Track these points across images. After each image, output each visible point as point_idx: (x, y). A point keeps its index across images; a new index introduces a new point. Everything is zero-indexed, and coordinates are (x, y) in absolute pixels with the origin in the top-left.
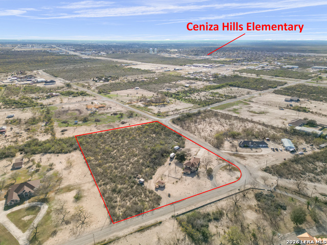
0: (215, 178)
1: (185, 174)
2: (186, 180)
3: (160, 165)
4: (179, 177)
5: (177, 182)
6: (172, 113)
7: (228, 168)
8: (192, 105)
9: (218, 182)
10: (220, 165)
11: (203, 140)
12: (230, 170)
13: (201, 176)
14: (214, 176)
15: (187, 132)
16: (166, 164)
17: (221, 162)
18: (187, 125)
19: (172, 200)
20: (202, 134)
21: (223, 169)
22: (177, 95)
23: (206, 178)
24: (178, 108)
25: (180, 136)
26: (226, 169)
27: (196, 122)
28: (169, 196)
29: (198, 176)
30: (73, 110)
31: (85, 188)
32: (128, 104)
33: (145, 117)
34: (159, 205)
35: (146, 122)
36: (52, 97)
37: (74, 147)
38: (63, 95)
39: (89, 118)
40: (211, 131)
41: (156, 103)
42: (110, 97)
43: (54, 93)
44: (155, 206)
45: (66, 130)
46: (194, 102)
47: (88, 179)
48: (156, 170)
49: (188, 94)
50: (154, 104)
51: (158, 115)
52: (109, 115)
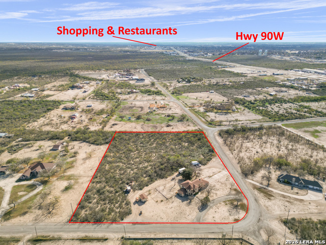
0: (208, 211)
1: (178, 195)
2: (172, 202)
3: (162, 177)
4: (168, 196)
5: (162, 201)
6: (228, 123)
7: (235, 203)
8: (261, 117)
9: (206, 217)
10: (229, 196)
11: (235, 162)
12: (236, 207)
13: (193, 203)
14: (209, 207)
15: (226, 149)
16: (170, 178)
17: (234, 192)
18: (234, 139)
19: (139, 219)
20: (242, 155)
21: (227, 203)
22: (252, 103)
23: (197, 208)
24: (240, 118)
25: (212, 150)
26: (232, 204)
27: (247, 138)
28: (141, 214)
29: (190, 202)
30: (138, 107)
31: (80, 181)
32: (190, 107)
33: (195, 124)
34: (122, 220)
35: (192, 128)
36: (132, 93)
37: (107, 141)
38: (142, 92)
39: (142, 117)
40: (257, 152)
41: (220, 110)
42: (178, 99)
43: (134, 91)
44: (118, 219)
45: (116, 124)
46: (266, 114)
47: (92, 173)
48: (154, 182)
49: (267, 104)
50: (215, 111)
51: (210, 124)
52: (163, 116)
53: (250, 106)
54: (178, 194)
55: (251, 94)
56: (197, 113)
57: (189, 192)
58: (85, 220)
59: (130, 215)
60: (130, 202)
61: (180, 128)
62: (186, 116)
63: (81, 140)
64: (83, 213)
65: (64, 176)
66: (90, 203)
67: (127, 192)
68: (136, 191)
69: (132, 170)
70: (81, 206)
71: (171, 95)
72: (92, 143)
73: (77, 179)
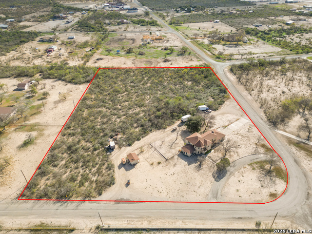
0: (228, 179)
1: (182, 155)
2: (175, 165)
3: (158, 127)
4: (168, 156)
5: (159, 163)
6: (240, 57)
7: (267, 167)
8: (280, 50)
9: (226, 190)
10: (257, 156)
11: (257, 105)
12: (269, 172)
13: (205, 166)
14: (228, 173)
15: (241, 88)
16: (169, 129)
17: (262, 150)
18: (250, 76)
19: (126, 194)
20: (264, 96)
21: (255, 166)
22: (266, 34)
23: (211, 174)
24: (253, 51)
25: (224, 91)
26: (262, 168)
27: (267, 74)
28: (128, 184)
29: (200, 165)
30: (129, 39)
31: (46, 132)
32: (191, 39)
33: (198, 58)
34: (100, 194)
35: (195, 63)
36: (122, 24)
37: (88, 79)
38: (134, 23)
39: (134, 50)
40: (283, 92)
41: (228, 41)
42: (177, 30)
43: (125, 21)
44: (94, 194)
45: (101, 59)
46: (286, 46)
47: (63, 122)
48: (148, 134)
49: (284, 34)
50: (223, 43)
51: (218, 58)
52: (159, 49)
53: (264, 36)
54: (182, 152)
55: (263, 23)
56: (200, 45)
57: (198, 150)
58: (44, 196)
59: (113, 187)
60: (113, 165)
61: (181, 63)
62: (187, 49)
63: (56, 78)
64: (43, 183)
65: (26, 126)
66: (55, 166)
67: (110, 149)
68: (123, 148)
69: (120, 118)
70: (41, 171)
71: (168, 26)
72: (70, 82)
73: (43, 130)
